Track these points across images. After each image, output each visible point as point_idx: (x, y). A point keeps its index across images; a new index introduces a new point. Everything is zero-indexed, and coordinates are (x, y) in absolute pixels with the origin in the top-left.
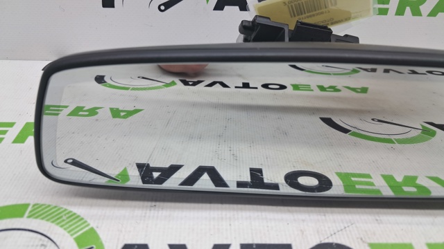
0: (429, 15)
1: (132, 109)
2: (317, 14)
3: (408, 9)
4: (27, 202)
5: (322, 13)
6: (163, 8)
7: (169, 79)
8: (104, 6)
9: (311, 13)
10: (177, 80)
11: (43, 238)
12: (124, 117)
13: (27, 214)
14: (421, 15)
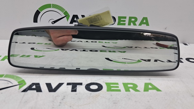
0: (139, 25)
1: (42, 55)
2: (97, 23)
3: (132, 23)
4: (4, 74)
5: (98, 22)
6: (53, 23)
7: (57, 49)
8: (34, 22)
9: (95, 22)
10: (60, 49)
11: (8, 82)
12: (38, 57)
13: (4, 76)
14: (136, 25)
